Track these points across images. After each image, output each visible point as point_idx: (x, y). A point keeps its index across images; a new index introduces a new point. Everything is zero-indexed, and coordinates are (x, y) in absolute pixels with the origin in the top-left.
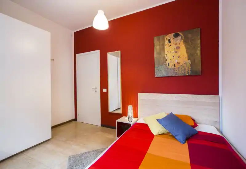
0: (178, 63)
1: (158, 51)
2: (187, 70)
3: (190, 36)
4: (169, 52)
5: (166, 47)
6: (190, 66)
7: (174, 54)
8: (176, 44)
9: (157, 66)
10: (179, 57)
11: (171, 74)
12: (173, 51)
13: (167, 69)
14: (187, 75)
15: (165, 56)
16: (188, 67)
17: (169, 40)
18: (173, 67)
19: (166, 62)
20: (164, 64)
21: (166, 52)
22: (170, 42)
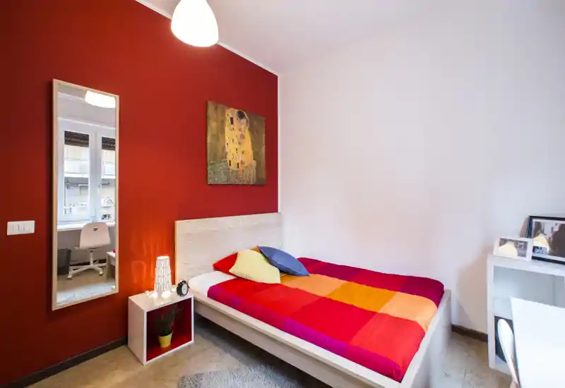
0: (242, 162)
1: (215, 132)
2: (252, 176)
3: (255, 123)
4: (231, 141)
5: (227, 129)
6: (255, 170)
7: (237, 146)
8: (240, 130)
9: (211, 162)
10: (243, 153)
11: (233, 181)
12: (236, 140)
13: (227, 171)
14: (252, 183)
15: (225, 146)
16: (253, 172)
17: (232, 119)
18: (235, 169)
19: (226, 158)
20: (223, 160)
21: (227, 138)
22: (232, 123)
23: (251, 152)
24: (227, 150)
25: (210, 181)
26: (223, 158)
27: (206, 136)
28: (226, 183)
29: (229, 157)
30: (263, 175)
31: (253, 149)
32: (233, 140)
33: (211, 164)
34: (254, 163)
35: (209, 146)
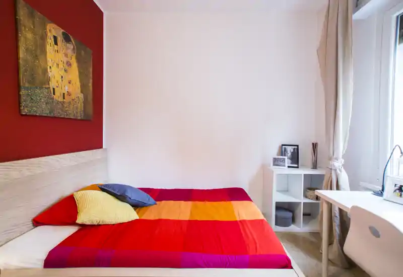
0: (69, 93)
2: (79, 110)
3: (82, 53)
4: (55, 65)
5: (49, 48)
6: (83, 104)
7: (62, 73)
8: (66, 55)
9: (27, 85)
10: (69, 83)
11: (58, 113)
12: (61, 66)
13: (50, 100)
14: (79, 118)
15: (47, 70)
16: (80, 105)
17: (55, 38)
18: (61, 99)
19: (49, 84)
20: (44, 86)
21: (49, 59)
22: (56, 43)
23: (78, 84)
24: (50, 74)
25: (25, 111)
26: (45, 84)
27: (17, 48)
28: (49, 115)
29: (53, 84)
30: (90, 110)
31: (81, 81)
32: (58, 65)
33: (27, 89)
34: (81, 96)
35: (21, 62)
